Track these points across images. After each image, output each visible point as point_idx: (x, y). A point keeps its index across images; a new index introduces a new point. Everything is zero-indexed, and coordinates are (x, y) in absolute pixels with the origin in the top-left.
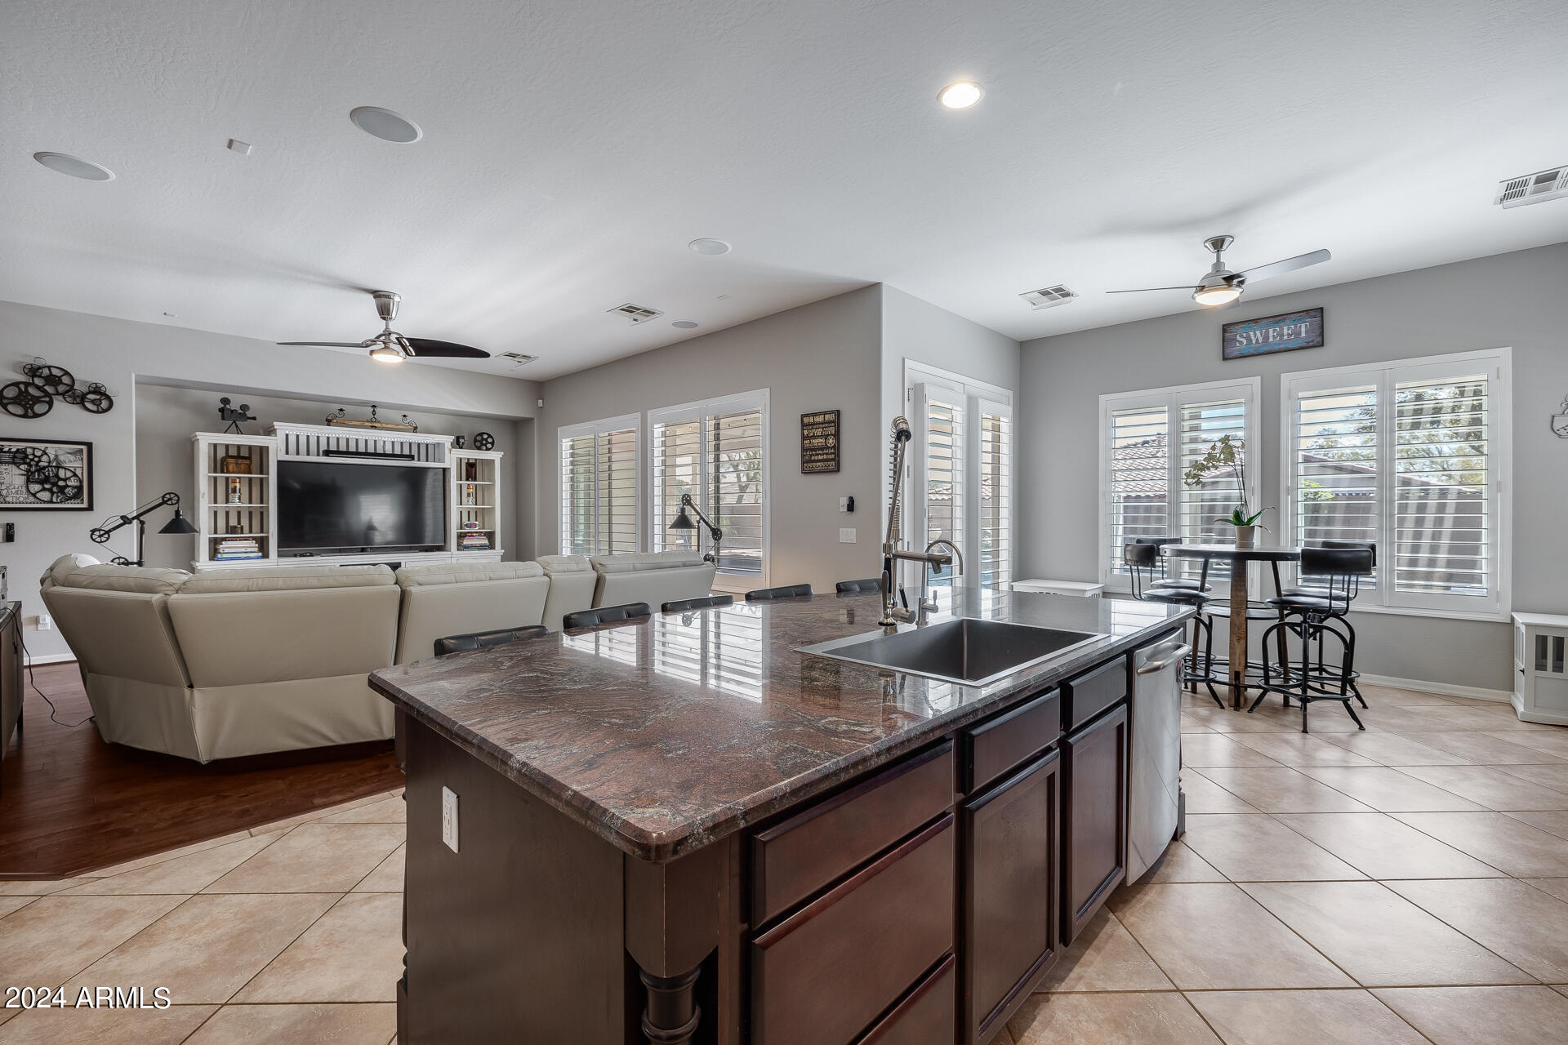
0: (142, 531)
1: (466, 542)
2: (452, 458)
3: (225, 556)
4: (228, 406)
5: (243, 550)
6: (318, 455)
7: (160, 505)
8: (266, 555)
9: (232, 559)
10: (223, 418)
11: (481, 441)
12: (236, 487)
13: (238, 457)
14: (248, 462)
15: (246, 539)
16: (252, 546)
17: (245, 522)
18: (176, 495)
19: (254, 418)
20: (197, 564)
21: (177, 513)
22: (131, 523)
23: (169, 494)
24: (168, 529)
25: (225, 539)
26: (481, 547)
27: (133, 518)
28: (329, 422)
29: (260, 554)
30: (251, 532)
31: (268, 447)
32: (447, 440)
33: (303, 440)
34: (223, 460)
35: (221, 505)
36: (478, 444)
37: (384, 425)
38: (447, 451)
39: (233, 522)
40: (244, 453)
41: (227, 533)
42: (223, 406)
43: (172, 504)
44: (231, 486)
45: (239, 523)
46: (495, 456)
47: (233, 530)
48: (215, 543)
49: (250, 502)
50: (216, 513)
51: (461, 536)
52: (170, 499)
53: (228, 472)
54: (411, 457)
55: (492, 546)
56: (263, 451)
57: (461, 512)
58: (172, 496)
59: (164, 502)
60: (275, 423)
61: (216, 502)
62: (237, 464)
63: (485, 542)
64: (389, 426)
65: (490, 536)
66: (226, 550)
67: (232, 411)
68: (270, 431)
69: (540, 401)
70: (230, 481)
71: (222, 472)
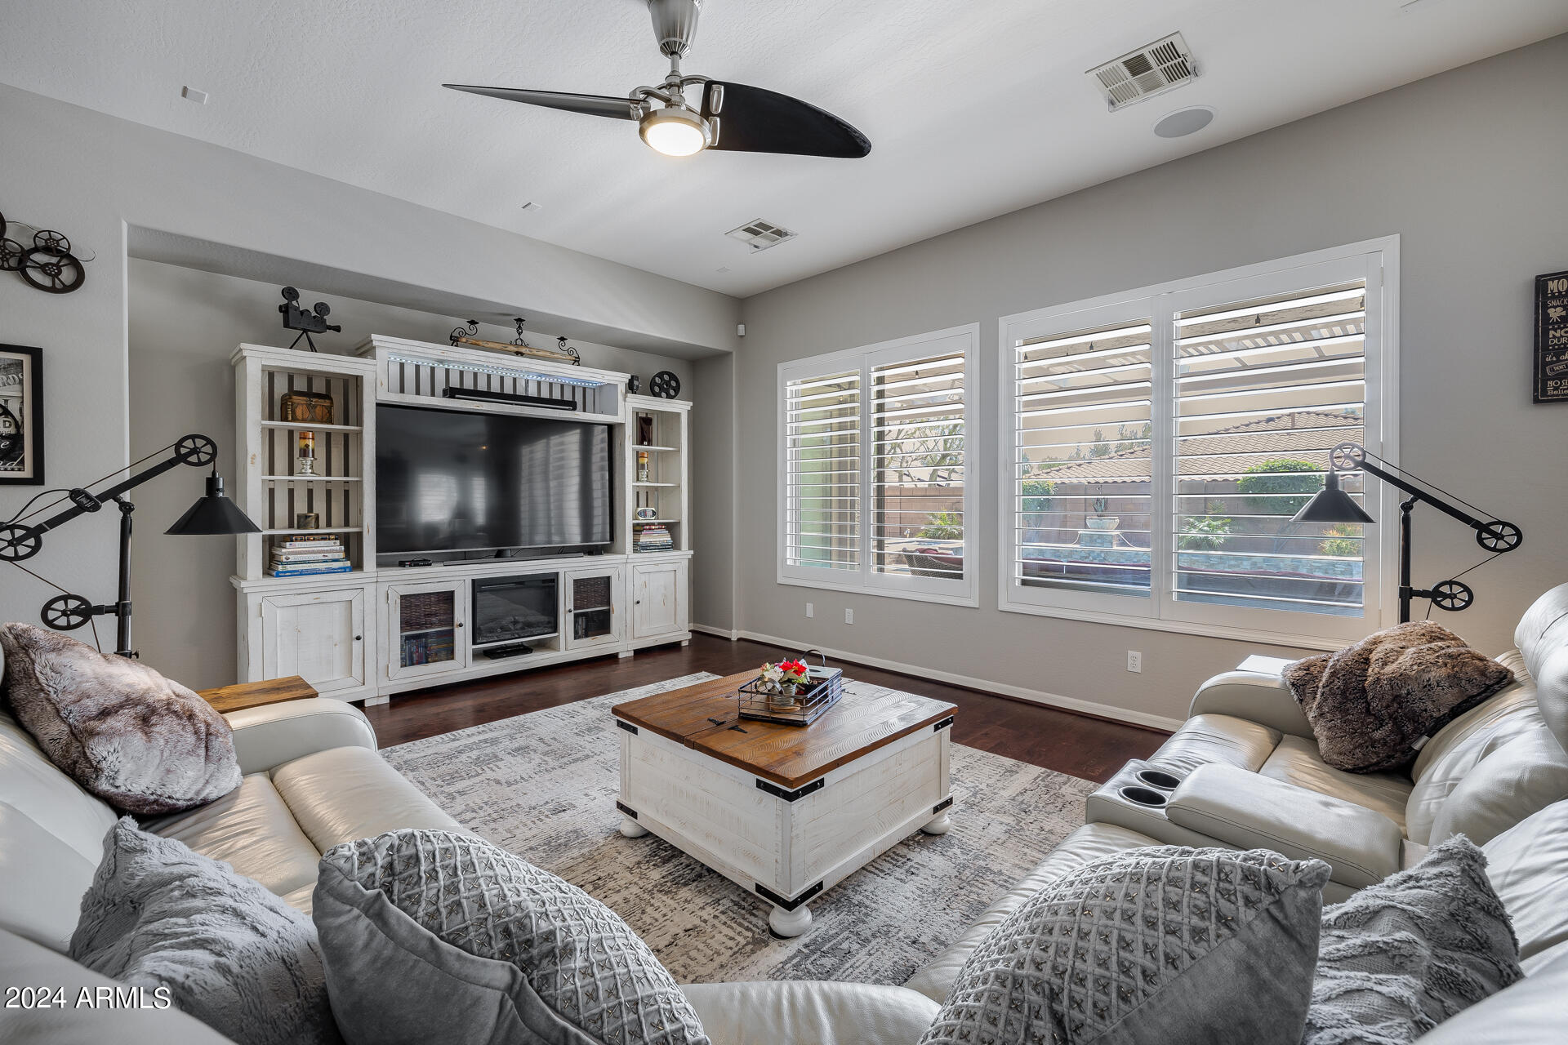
0: (126, 530)
1: (644, 539)
2: (626, 410)
3: (289, 568)
4: (294, 303)
5: (320, 556)
6: (433, 394)
7: (170, 464)
8: (358, 565)
9: (302, 573)
10: (286, 325)
11: (664, 385)
12: (307, 446)
13: (309, 394)
14: (327, 403)
15: (325, 537)
16: (335, 548)
17: (320, 507)
18: (209, 442)
19: (337, 329)
20: (243, 584)
21: (211, 483)
22: (95, 508)
23: (193, 437)
24: (187, 525)
25: (289, 538)
26: (664, 548)
27: (104, 497)
28: (454, 341)
29: (348, 564)
30: (329, 525)
31: (362, 376)
32: (621, 379)
33: (410, 372)
34: (285, 400)
35: (281, 477)
36: (657, 389)
37: (535, 352)
38: (620, 398)
39: (301, 508)
40: (319, 387)
41: (291, 526)
42: (286, 302)
43: (200, 464)
44: (298, 444)
45: (310, 509)
46: (680, 407)
47: (303, 522)
48: (272, 544)
49: (329, 474)
50: (272, 492)
51: (638, 529)
52: (195, 451)
53: (294, 419)
54: (572, 405)
55: (675, 545)
56: (353, 384)
57: (638, 493)
58: (200, 443)
59: (180, 458)
60: (374, 336)
61: (272, 472)
62: (309, 406)
63: (666, 538)
64: (541, 353)
65: (672, 528)
66: (292, 558)
67: (302, 313)
68: (364, 350)
69: (741, 327)
70: (296, 436)
71: (284, 418)
